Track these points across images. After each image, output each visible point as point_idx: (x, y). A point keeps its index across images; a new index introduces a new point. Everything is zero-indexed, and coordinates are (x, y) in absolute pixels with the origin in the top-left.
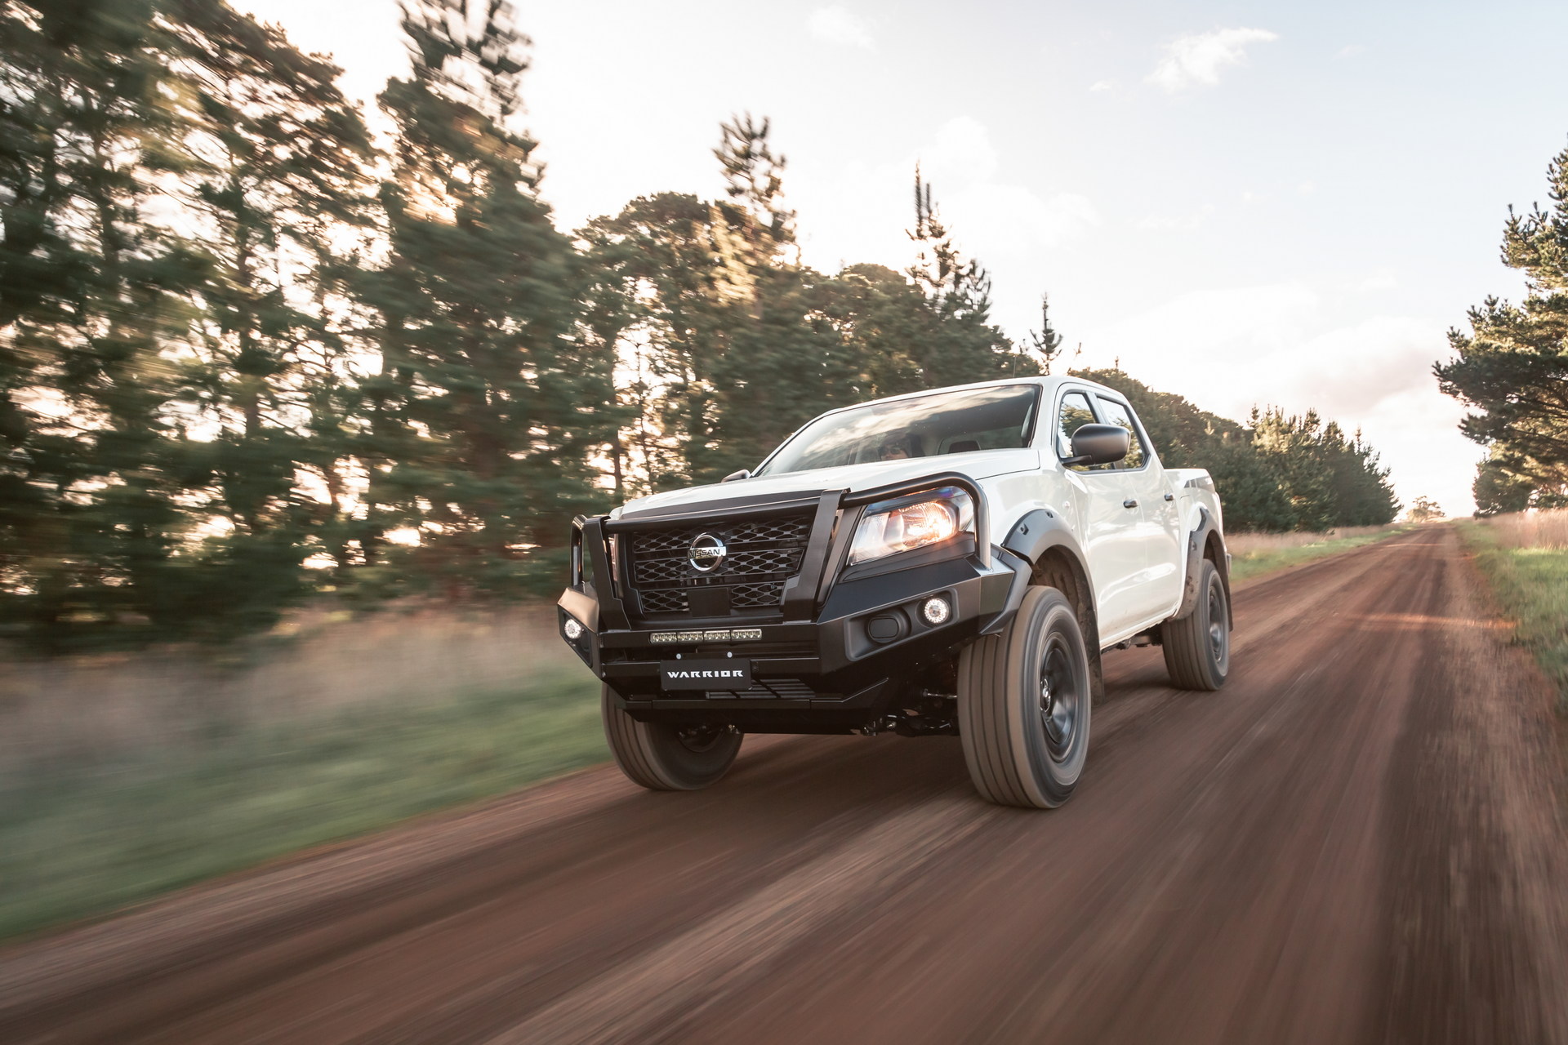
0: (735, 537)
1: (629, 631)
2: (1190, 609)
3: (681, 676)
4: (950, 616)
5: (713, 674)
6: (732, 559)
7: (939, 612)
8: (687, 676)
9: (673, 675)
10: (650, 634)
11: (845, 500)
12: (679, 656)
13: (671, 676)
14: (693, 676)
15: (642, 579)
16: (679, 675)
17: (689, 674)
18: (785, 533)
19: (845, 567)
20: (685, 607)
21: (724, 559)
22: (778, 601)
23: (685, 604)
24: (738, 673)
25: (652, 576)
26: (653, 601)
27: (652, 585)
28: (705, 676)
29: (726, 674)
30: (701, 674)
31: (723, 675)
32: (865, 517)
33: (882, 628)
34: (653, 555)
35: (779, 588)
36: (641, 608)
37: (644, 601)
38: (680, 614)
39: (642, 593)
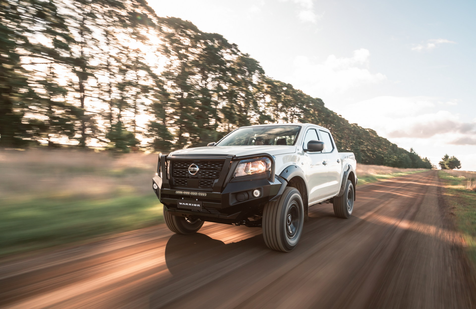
0: (202, 166)
1: (170, 189)
2: (342, 194)
3: (183, 204)
4: (260, 195)
5: (192, 205)
6: (200, 172)
7: (257, 194)
8: (184, 204)
9: (181, 204)
10: (175, 191)
11: (234, 158)
12: (183, 198)
13: (180, 204)
14: (186, 205)
15: (175, 175)
16: (182, 204)
17: (185, 204)
18: (216, 166)
19: (232, 178)
20: (186, 184)
21: (198, 171)
22: (212, 186)
23: (186, 183)
24: (199, 205)
25: (178, 174)
26: (177, 181)
27: (178, 177)
28: (189, 205)
29: (195, 205)
30: (188, 204)
31: (194, 205)
32: (239, 164)
33: (241, 197)
34: (179, 168)
35: (213, 182)
36: (174, 183)
37: (175, 181)
38: (184, 186)
39: (175, 179)
